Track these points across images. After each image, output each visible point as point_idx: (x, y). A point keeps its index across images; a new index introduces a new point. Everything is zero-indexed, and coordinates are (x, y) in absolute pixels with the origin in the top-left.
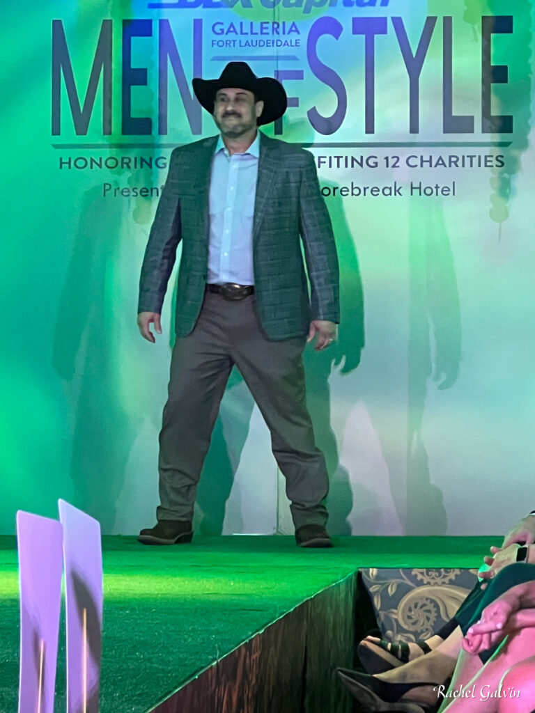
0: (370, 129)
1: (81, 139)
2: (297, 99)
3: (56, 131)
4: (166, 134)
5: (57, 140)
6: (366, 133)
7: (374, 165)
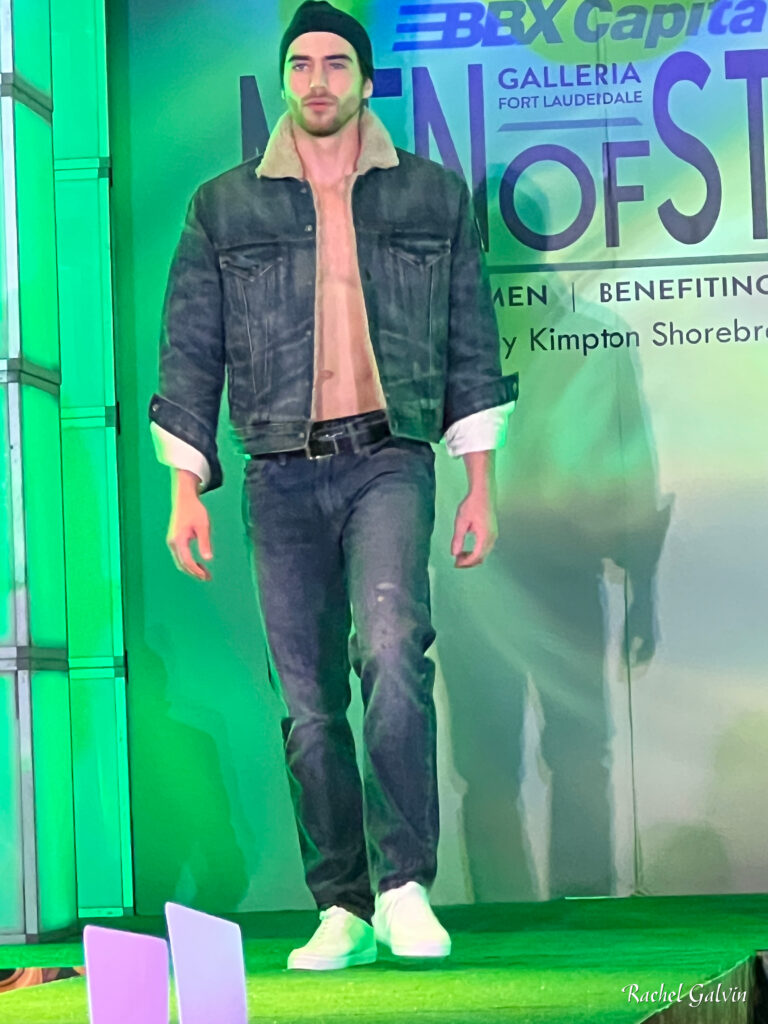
0: (760, 232)
2: (641, 188)
6: (755, 238)
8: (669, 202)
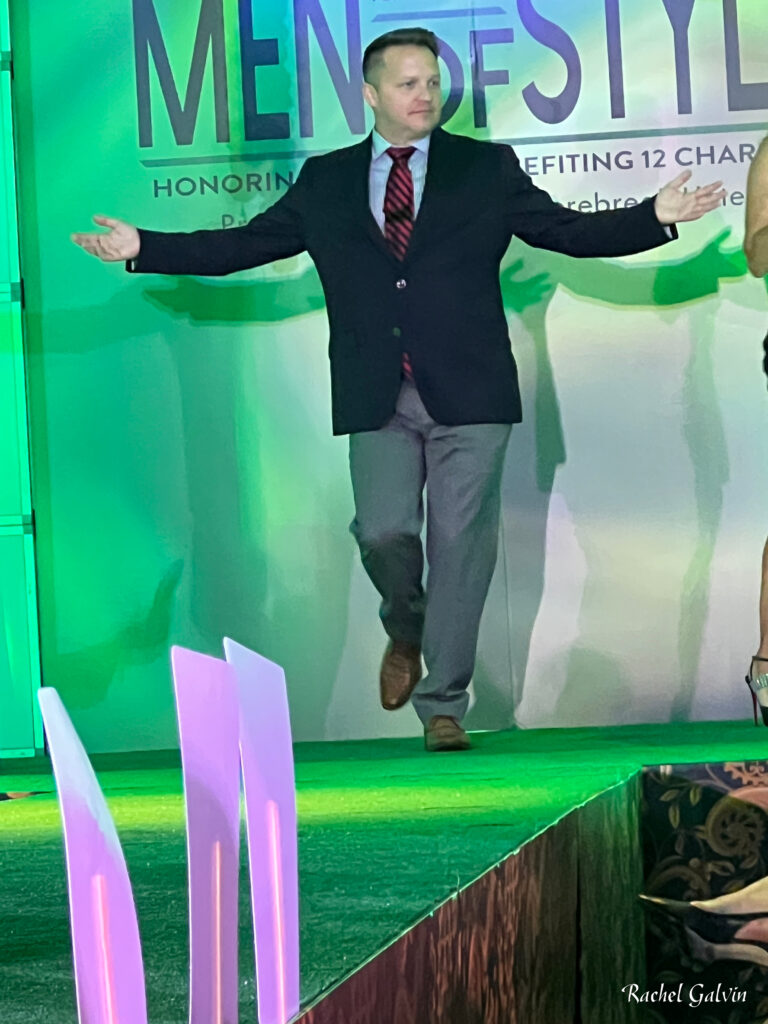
0: (618, 112)
1: (185, 151)
2: (506, 72)
3: (146, 140)
4: (311, 135)
5: (148, 153)
6: (613, 117)
7: (628, 165)
8: (532, 84)
